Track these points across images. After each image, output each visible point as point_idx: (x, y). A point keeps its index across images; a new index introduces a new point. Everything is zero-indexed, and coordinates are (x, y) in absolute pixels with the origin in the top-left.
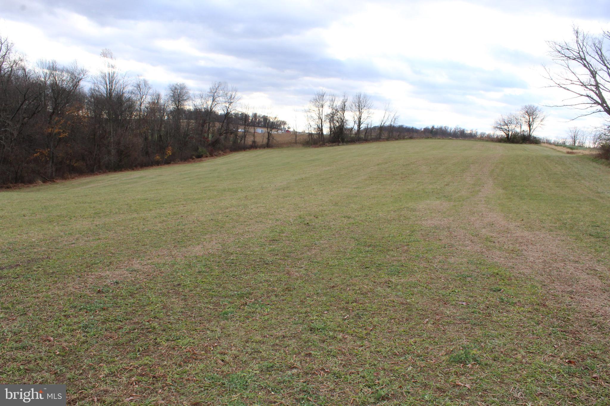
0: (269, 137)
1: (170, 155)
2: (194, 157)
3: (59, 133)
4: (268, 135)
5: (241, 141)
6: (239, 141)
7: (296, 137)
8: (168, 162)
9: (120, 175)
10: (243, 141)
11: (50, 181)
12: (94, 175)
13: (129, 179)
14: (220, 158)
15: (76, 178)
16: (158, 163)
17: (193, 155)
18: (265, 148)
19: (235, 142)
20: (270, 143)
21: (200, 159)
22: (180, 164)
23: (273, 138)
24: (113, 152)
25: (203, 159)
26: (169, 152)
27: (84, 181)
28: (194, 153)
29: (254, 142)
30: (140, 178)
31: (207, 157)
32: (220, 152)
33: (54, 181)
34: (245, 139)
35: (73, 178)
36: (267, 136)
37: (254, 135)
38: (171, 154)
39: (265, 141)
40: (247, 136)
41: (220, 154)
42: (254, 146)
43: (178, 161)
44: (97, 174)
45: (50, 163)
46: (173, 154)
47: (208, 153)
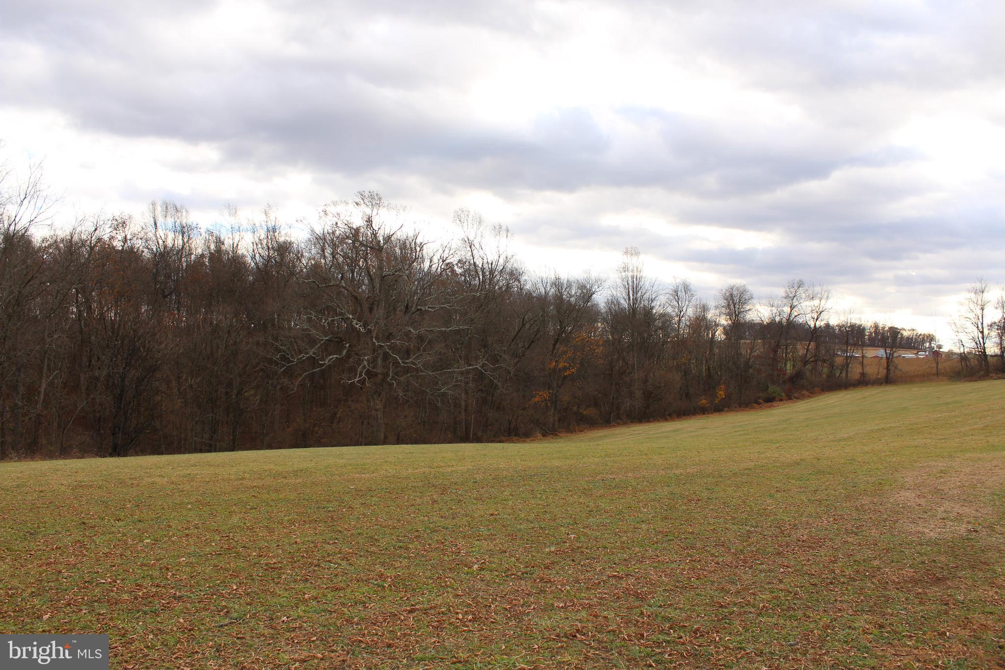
0: (888, 366)
1: (722, 399)
2: (761, 401)
3: (565, 369)
4: (888, 363)
5: (841, 373)
6: (837, 375)
7: (937, 364)
8: (719, 408)
9: (646, 427)
10: (844, 374)
11: (552, 434)
12: (611, 427)
13: (659, 433)
14: (803, 402)
15: (586, 431)
16: (703, 411)
17: (759, 398)
18: (881, 384)
19: (831, 375)
20: (892, 375)
21: (770, 404)
22: (737, 411)
23: (896, 368)
24: (638, 394)
25: (775, 404)
26: (721, 394)
27: (596, 435)
28: (761, 394)
29: (863, 374)
30: (675, 431)
31: (781, 400)
32: (805, 392)
33: (557, 435)
34: (847, 371)
35: (581, 431)
36: (886, 365)
37: (862, 364)
38: (724, 397)
39: (883, 372)
40: (850, 365)
41: (804, 395)
42: (863, 382)
43: (736, 407)
44: (614, 426)
45: (552, 410)
46: (729, 396)
47: (783, 394)
